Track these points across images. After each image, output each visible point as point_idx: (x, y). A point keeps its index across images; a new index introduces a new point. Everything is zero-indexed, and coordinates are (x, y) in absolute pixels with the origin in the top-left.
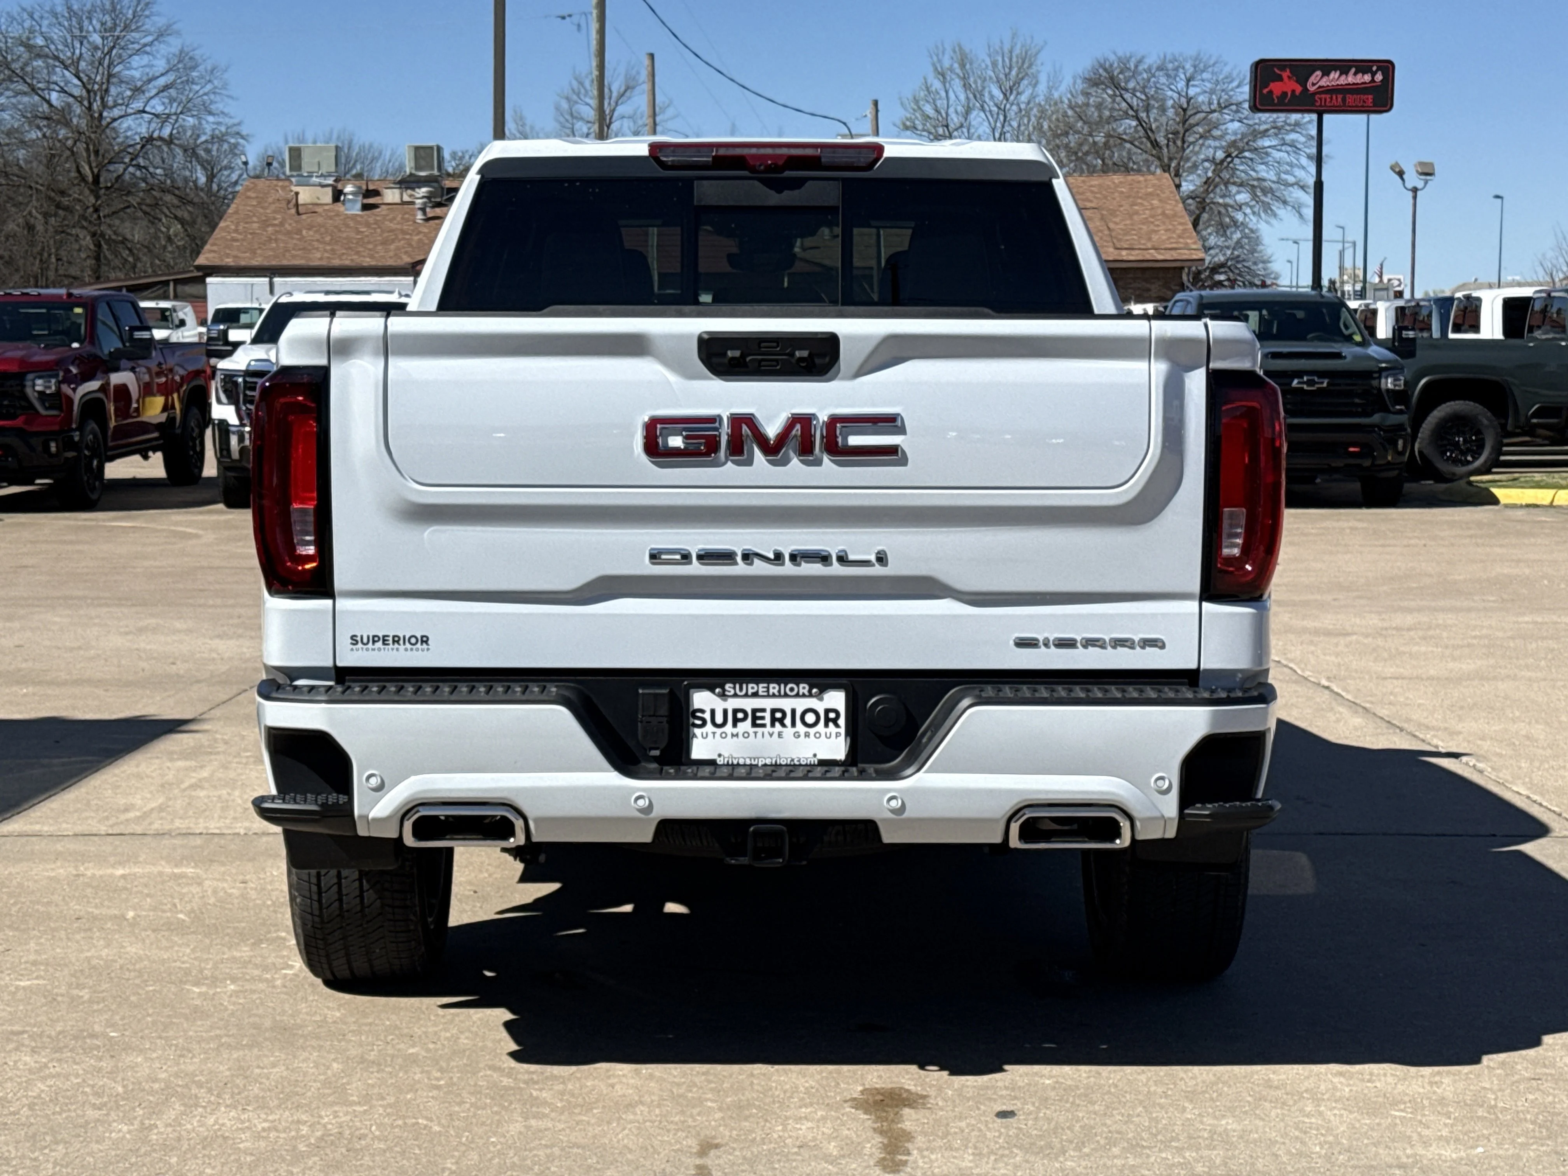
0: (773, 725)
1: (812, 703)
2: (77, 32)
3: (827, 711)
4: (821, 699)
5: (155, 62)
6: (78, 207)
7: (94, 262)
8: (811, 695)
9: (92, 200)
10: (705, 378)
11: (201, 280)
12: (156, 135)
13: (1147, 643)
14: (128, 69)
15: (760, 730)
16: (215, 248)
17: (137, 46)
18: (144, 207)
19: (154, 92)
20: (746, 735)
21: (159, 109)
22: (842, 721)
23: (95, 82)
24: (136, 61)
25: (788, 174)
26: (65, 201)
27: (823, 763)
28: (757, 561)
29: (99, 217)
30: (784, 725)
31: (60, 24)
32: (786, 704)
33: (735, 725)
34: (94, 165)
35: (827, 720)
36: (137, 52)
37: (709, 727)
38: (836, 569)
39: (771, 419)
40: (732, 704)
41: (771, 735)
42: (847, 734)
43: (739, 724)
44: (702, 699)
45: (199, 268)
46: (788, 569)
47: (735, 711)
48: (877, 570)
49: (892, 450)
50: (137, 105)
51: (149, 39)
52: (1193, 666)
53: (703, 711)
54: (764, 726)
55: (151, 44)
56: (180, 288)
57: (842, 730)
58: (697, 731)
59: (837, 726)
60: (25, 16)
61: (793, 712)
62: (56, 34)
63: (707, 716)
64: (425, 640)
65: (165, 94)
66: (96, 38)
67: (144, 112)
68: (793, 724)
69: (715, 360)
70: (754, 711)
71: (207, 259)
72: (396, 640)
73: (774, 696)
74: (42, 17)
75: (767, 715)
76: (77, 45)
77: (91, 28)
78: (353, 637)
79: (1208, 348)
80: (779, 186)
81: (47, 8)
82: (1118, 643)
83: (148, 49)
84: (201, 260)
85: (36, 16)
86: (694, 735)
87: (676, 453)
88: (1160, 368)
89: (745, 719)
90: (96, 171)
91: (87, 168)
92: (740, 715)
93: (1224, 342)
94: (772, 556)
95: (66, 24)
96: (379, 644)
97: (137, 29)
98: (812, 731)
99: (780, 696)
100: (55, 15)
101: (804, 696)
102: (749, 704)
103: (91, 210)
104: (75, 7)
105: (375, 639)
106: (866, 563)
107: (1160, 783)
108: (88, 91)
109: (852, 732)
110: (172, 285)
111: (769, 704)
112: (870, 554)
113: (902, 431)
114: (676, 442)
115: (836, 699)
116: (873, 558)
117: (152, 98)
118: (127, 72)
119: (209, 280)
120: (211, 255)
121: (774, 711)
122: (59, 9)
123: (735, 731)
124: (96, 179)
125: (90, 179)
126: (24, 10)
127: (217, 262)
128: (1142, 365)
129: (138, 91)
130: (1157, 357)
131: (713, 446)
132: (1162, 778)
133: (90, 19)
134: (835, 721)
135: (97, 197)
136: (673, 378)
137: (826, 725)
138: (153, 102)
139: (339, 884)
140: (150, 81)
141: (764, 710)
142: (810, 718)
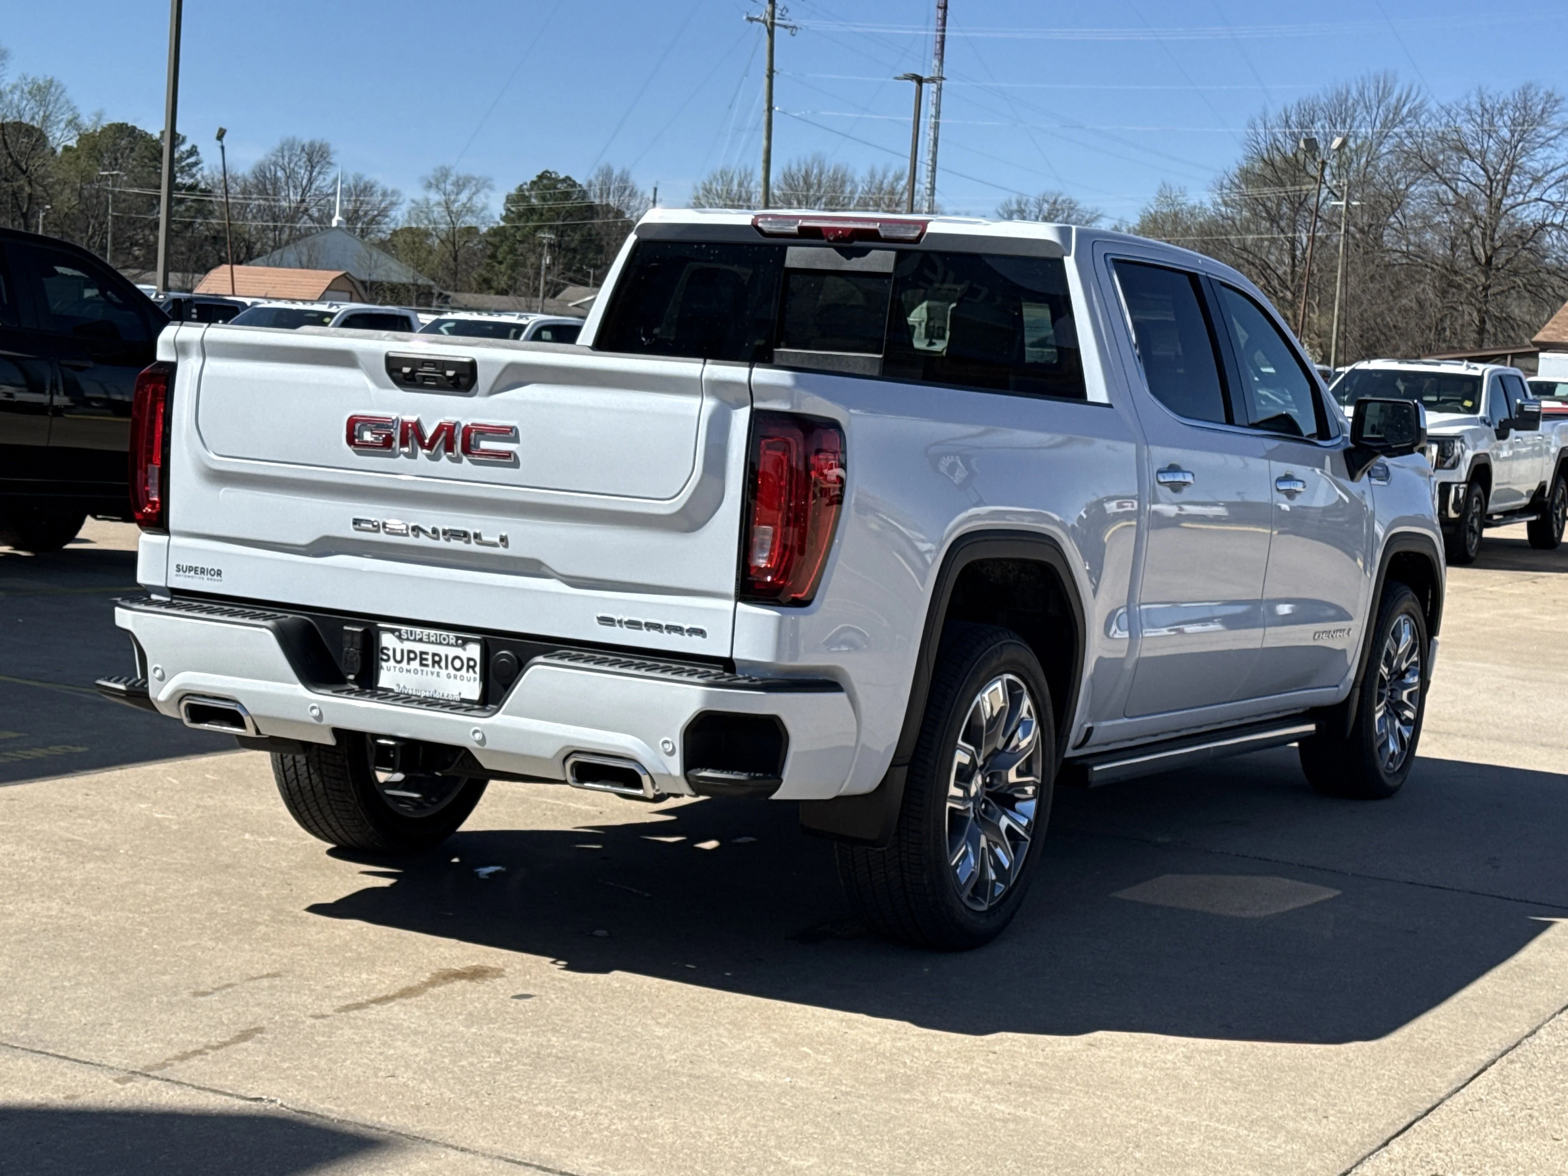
0: (433, 666)
1: (458, 651)
2: (1486, 127)
3: (469, 659)
4: (465, 649)
5: (1557, 154)
6: (1468, 286)
7: (1476, 336)
8: (457, 645)
9: (1483, 280)
10: (392, 388)
11: (1534, 355)
12: (1548, 221)
13: (693, 631)
14: (1532, 160)
15: (425, 669)
16: (1555, 326)
17: (1541, 140)
18: (1530, 288)
19: (1552, 182)
20: (416, 671)
21: (1555, 198)
22: (477, 669)
23: (1498, 173)
24: (1541, 153)
25: (856, 243)
26: (1458, 279)
27: (463, 700)
28: (421, 535)
29: (1486, 296)
30: (440, 667)
31: (1473, 120)
32: (442, 650)
33: (408, 663)
34: (1488, 247)
35: (469, 667)
36: (1542, 145)
37: (392, 662)
38: (473, 547)
39: (429, 424)
40: (408, 646)
41: (432, 673)
42: (481, 679)
43: (412, 663)
44: (387, 640)
45: (1535, 344)
46: (442, 543)
47: (409, 652)
48: (500, 550)
49: (508, 455)
50: (1534, 194)
51: (1554, 133)
52: (727, 655)
53: (387, 649)
54: (427, 665)
55: (1555, 138)
56: (1517, 361)
57: (478, 676)
58: (384, 664)
59: (475, 672)
60: (1444, 113)
61: (447, 657)
62: (1468, 128)
63: (391, 653)
64: (219, 573)
65: (1562, 184)
66: (1505, 133)
67: (1541, 200)
68: (447, 667)
69: (395, 374)
70: (422, 653)
71: (1545, 336)
72: (203, 571)
73: (433, 643)
74: (1458, 114)
75: (430, 657)
76: (1486, 138)
77: (1501, 123)
78: (178, 566)
79: (751, 390)
80: (849, 253)
81: (1463, 106)
82: (671, 629)
83: (1552, 142)
84: (1539, 337)
85: (1452, 114)
86: (382, 667)
87: (367, 445)
88: (710, 404)
89: (414, 659)
90: (1489, 253)
91: (1482, 251)
92: (412, 656)
93: (763, 387)
94: (430, 531)
95: (1479, 120)
96: (192, 573)
97: (1545, 124)
98: (459, 674)
99: (437, 643)
100: (1469, 111)
101: (452, 645)
102: (418, 647)
103: (1481, 288)
104: (1488, 106)
105: (190, 569)
106: (495, 545)
107: (666, 746)
108: (1491, 181)
109: (485, 678)
110: (1509, 358)
111: (431, 649)
112: (494, 536)
113: (516, 439)
114: (368, 436)
115: (474, 651)
116: (497, 540)
117: (1550, 187)
118: (1531, 164)
119: (1541, 355)
120: (1550, 332)
121: (434, 655)
122: (1474, 107)
123: (409, 667)
124: (1489, 260)
125: (1483, 260)
126: (1442, 107)
127: (1555, 339)
128: (695, 401)
129: (1537, 180)
130: (707, 395)
131: (388, 442)
132: (666, 742)
133: (1502, 115)
134: (473, 668)
135: (1487, 278)
136: (371, 386)
137: (468, 671)
138: (1549, 192)
139: (295, 765)
140: (1547, 173)
141: (427, 653)
142: (457, 664)
